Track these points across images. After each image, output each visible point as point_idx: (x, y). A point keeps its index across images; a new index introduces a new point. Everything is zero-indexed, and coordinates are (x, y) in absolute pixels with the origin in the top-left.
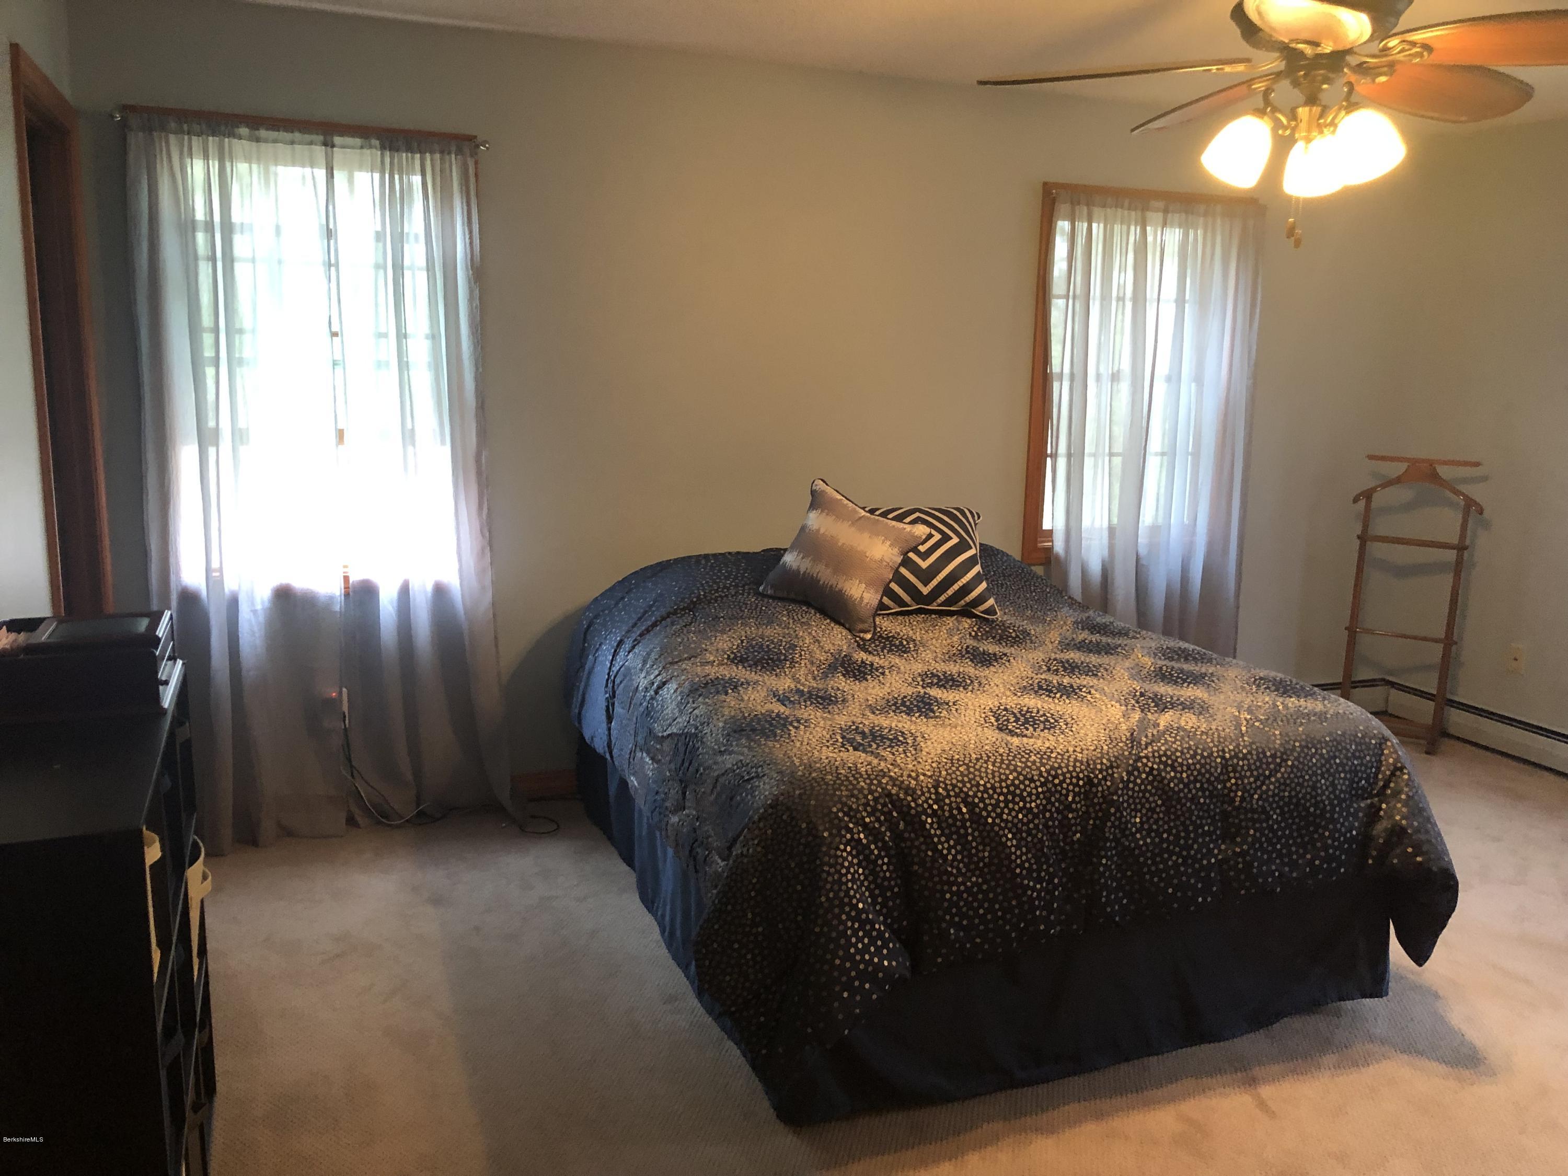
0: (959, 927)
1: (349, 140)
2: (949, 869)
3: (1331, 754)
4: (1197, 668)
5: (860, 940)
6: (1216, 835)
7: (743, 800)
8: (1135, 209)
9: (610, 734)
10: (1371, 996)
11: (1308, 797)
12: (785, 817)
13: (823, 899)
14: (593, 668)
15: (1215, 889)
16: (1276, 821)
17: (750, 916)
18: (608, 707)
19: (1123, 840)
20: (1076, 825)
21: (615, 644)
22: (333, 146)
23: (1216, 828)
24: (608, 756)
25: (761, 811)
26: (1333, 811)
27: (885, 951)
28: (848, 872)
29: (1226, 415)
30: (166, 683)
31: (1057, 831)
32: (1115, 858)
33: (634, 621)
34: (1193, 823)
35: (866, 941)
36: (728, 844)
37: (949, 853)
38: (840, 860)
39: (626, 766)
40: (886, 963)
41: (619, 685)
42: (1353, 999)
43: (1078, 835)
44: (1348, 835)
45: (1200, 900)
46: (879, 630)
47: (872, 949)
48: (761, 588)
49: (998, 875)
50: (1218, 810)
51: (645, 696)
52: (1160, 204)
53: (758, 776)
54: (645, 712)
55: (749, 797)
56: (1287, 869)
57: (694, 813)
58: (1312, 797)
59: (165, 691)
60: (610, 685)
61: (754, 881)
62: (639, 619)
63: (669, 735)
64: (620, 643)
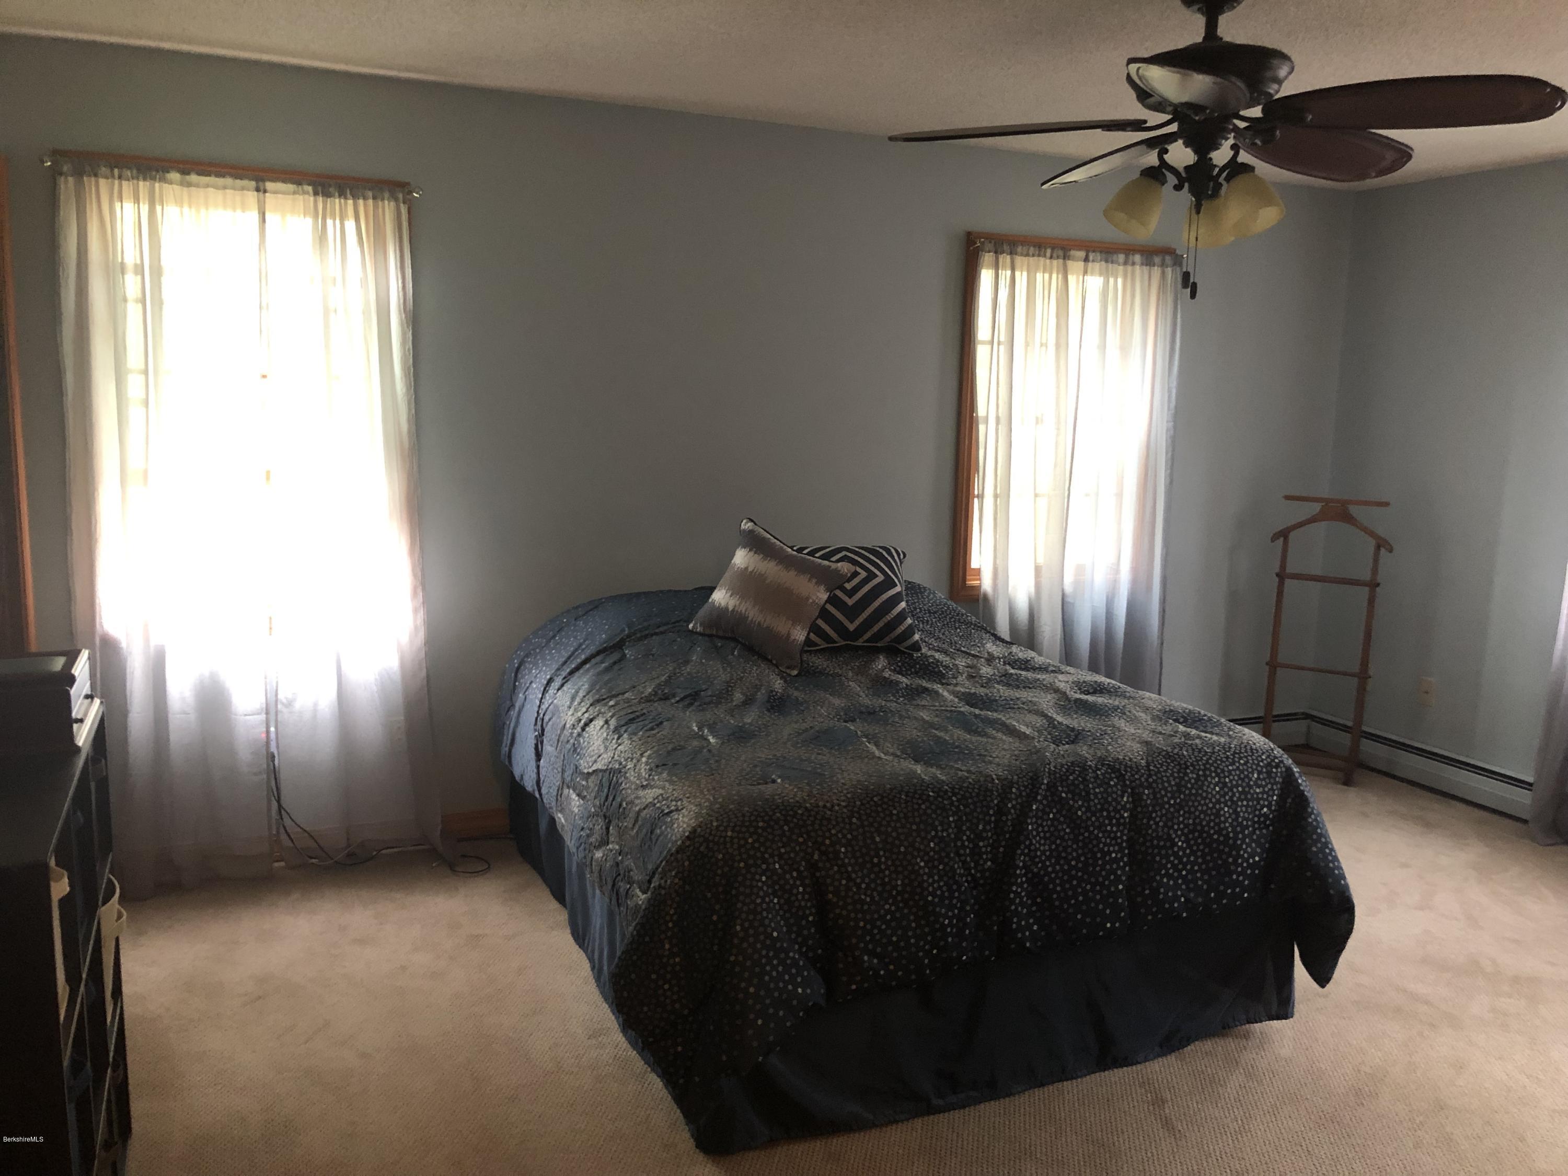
0: (873, 954)
1: (280, 186)
2: (863, 897)
3: (1234, 783)
4: (1110, 701)
5: (774, 968)
6: (1123, 861)
7: (662, 833)
8: (1058, 257)
9: (538, 773)
10: (1278, 1018)
11: (1212, 824)
12: (702, 849)
13: (738, 928)
14: (523, 706)
15: (1123, 914)
16: (1180, 848)
17: (667, 946)
18: (536, 745)
19: (1033, 867)
20: (986, 853)
21: (545, 682)
22: (265, 191)
23: (1123, 855)
24: (537, 795)
25: (679, 843)
26: (1236, 839)
27: (799, 980)
28: (763, 901)
29: (1147, 456)
30: (81, 721)
31: (968, 859)
32: (1025, 886)
33: (564, 659)
34: (1102, 851)
35: (780, 969)
36: (648, 878)
37: (863, 881)
38: (755, 890)
39: (554, 804)
40: (800, 990)
41: (548, 723)
42: (1261, 1021)
43: (989, 863)
44: (1251, 861)
45: (1109, 925)
46: (806, 665)
47: (787, 977)
48: (691, 626)
49: (911, 903)
50: (1125, 838)
51: (572, 733)
52: (1082, 254)
53: (677, 810)
54: (572, 749)
55: (669, 830)
56: (1192, 895)
57: (617, 847)
58: (1216, 824)
59: (79, 729)
60: (539, 723)
61: (672, 912)
62: (569, 658)
63: (594, 771)
64: (550, 681)
